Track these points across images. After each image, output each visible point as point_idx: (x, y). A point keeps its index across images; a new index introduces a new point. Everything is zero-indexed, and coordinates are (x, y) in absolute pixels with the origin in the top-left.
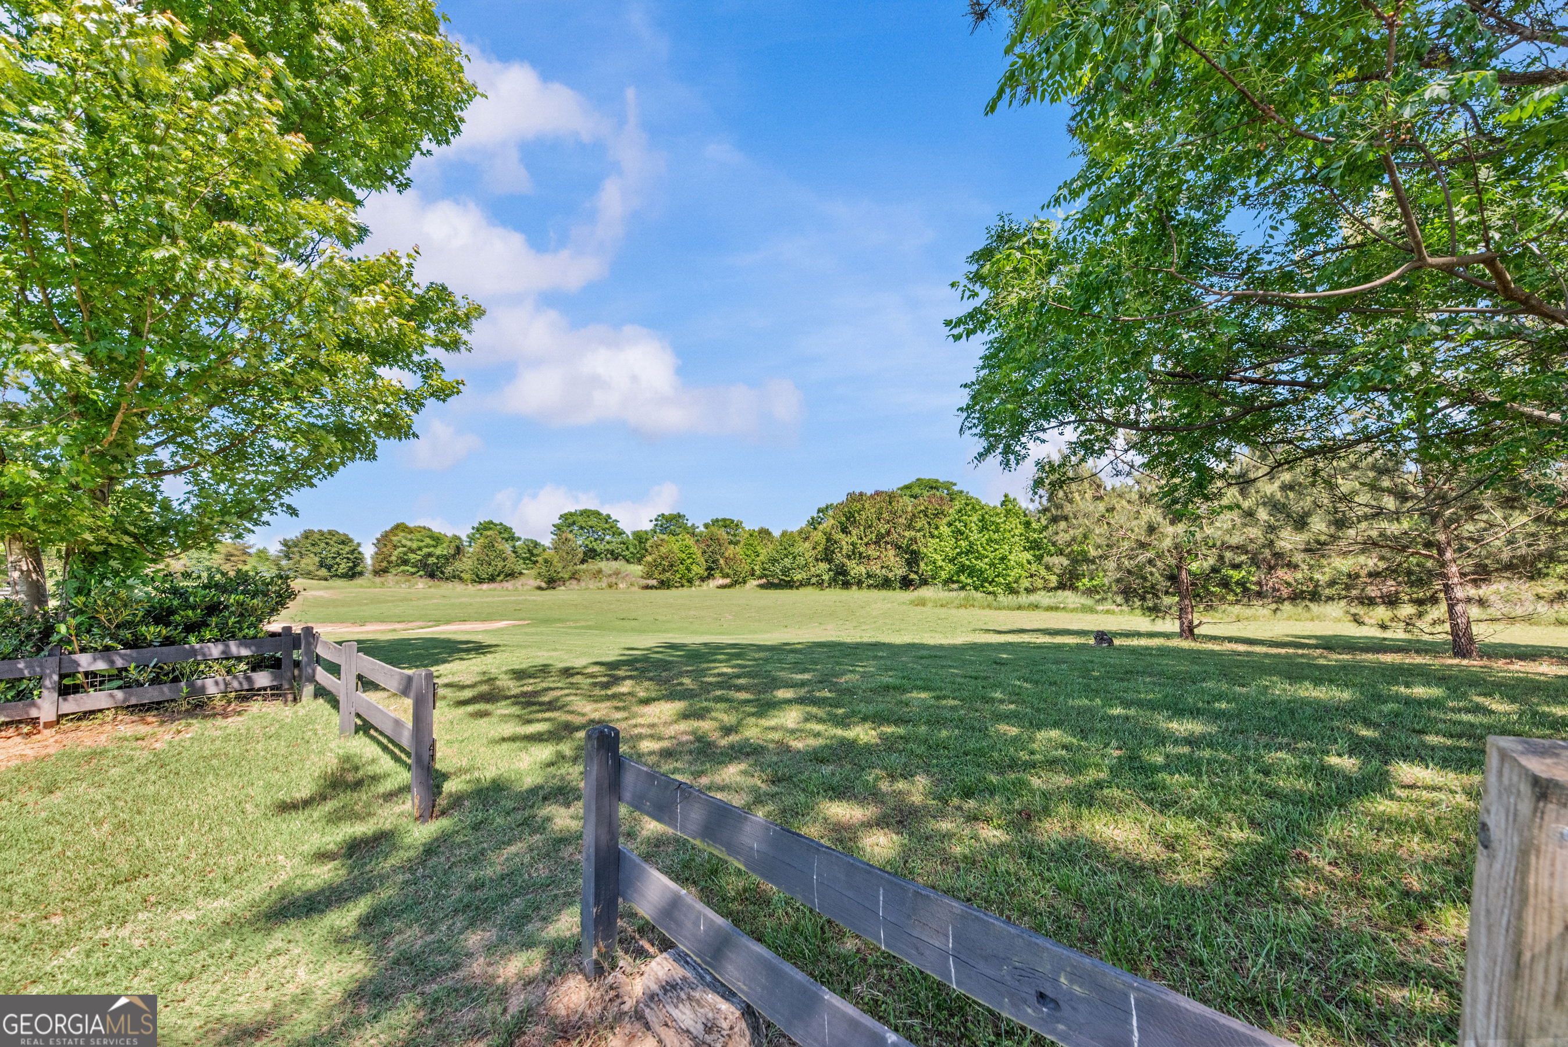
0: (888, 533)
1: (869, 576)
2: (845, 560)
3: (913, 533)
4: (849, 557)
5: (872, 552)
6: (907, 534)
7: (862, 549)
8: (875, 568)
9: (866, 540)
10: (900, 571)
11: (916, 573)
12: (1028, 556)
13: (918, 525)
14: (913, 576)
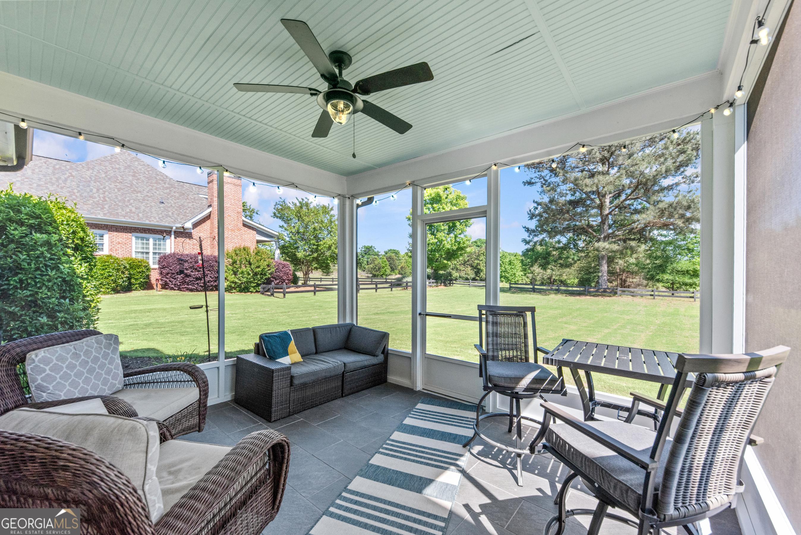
0: (468, 261)
1: (460, 277)
2: (451, 271)
3: (479, 262)
4: (453, 269)
5: (462, 268)
6: (476, 261)
7: (458, 267)
8: (463, 274)
9: (460, 263)
10: (473, 276)
11: (479, 277)
12: (522, 273)
13: (481, 259)
14: (477, 278)
